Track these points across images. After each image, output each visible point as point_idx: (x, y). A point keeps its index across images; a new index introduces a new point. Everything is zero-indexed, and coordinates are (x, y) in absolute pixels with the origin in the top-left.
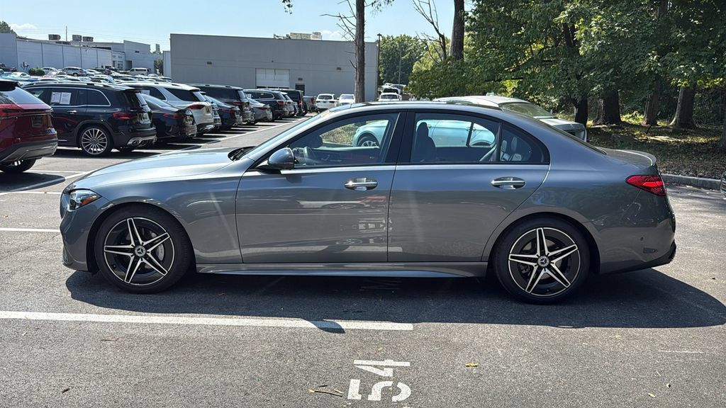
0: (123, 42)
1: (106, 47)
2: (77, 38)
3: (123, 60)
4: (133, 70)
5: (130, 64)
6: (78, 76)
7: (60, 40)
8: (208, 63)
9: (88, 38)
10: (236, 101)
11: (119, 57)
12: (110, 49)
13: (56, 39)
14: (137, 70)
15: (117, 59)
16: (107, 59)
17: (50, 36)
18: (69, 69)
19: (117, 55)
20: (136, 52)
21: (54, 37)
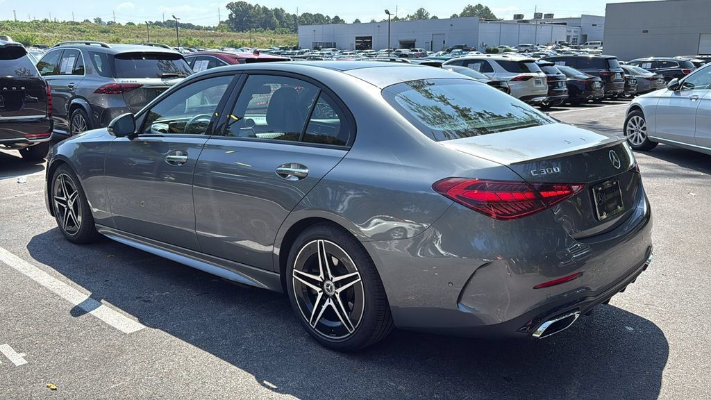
0: (580, 17)
1: (563, 23)
2: (538, 16)
3: (578, 34)
4: (587, 44)
5: (585, 37)
6: (529, 52)
7: (524, 19)
8: (644, 32)
9: (549, 15)
10: (604, 71)
11: (575, 32)
12: (565, 24)
13: (520, 18)
14: (591, 44)
15: (572, 34)
16: (561, 34)
17: (515, 16)
18: (522, 46)
19: (573, 30)
20: (593, 25)
21: (518, 17)
